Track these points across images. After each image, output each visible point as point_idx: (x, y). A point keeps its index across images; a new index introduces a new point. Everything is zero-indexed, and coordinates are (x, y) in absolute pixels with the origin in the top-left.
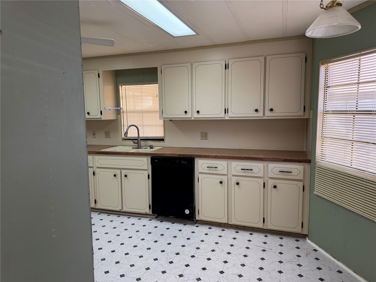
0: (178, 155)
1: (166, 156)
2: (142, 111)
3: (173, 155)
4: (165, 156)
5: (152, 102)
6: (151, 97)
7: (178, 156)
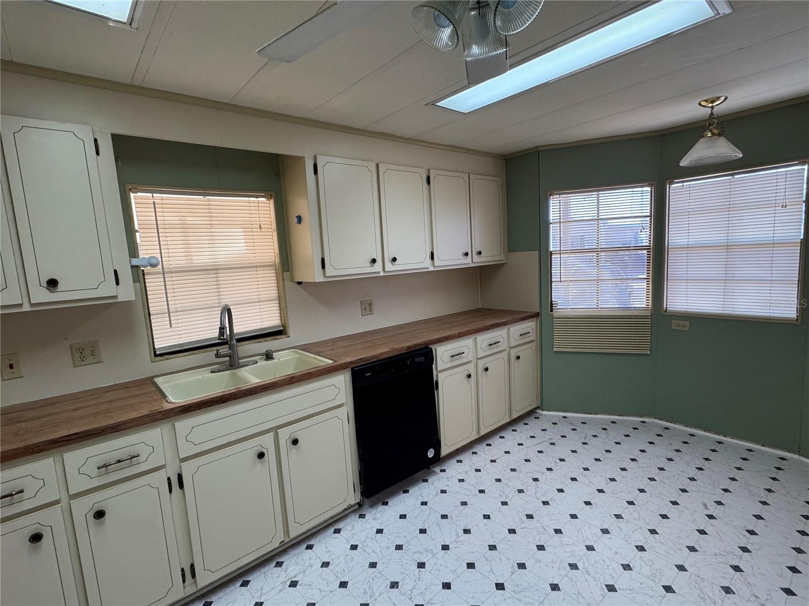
0: (406, 349)
1: (385, 356)
2: (215, 265)
3: (396, 351)
4: (382, 358)
5: (243, 241)
6: (242, 230)
7: (406, 351)
